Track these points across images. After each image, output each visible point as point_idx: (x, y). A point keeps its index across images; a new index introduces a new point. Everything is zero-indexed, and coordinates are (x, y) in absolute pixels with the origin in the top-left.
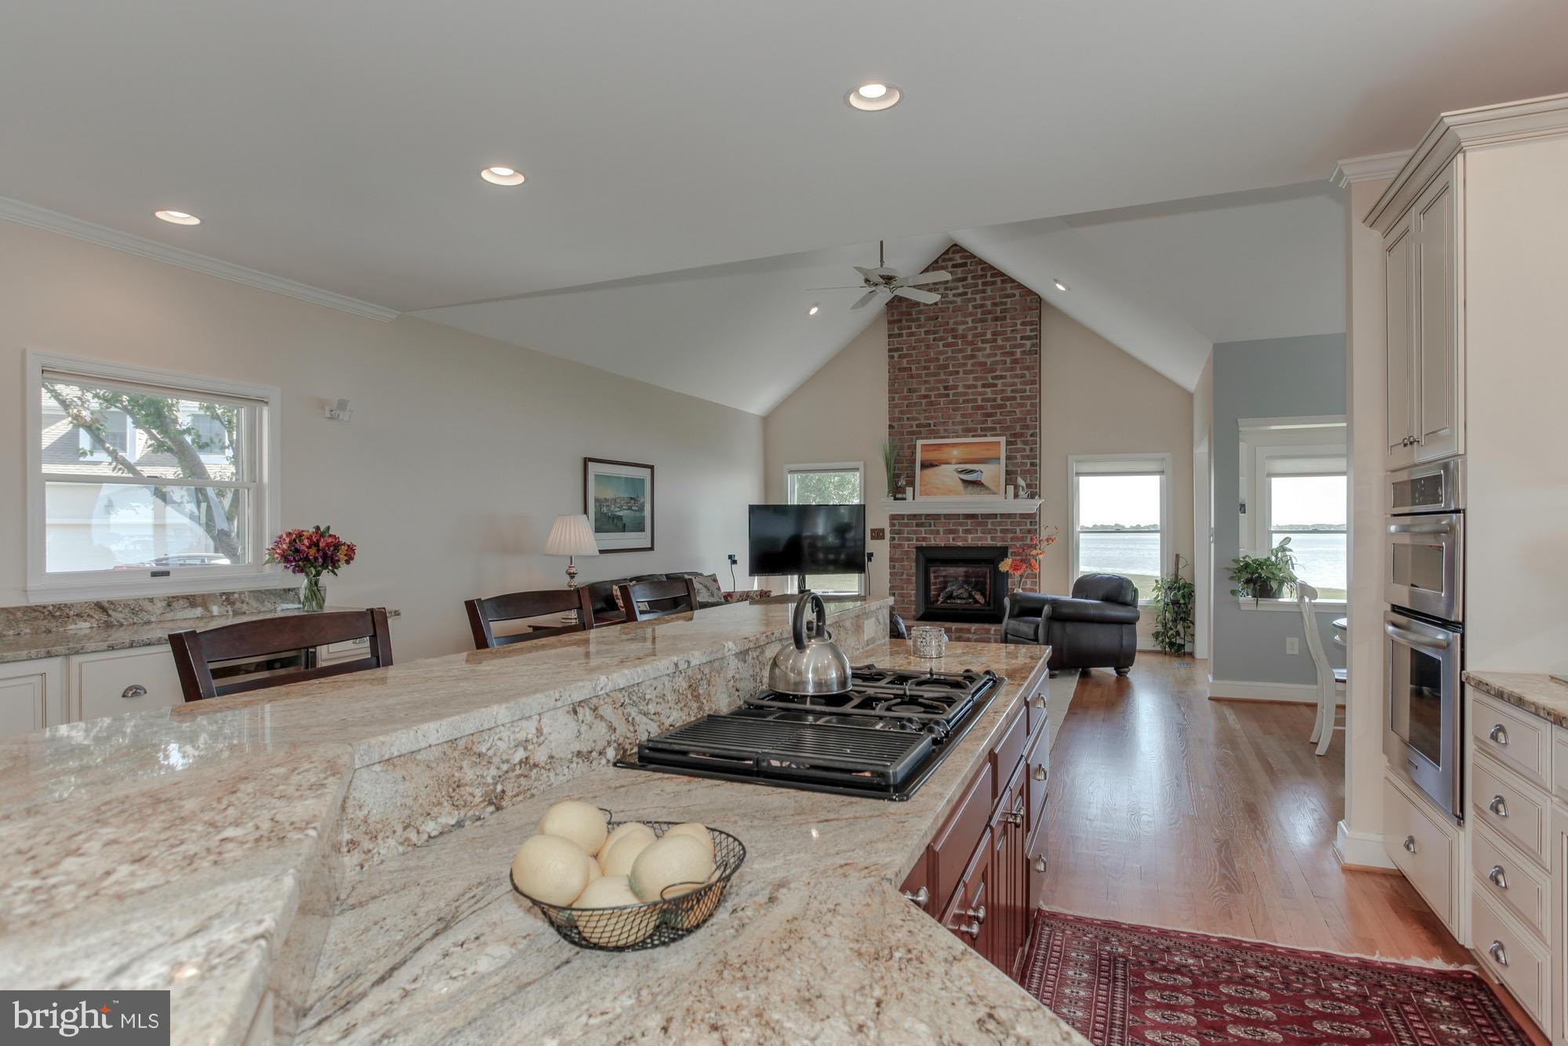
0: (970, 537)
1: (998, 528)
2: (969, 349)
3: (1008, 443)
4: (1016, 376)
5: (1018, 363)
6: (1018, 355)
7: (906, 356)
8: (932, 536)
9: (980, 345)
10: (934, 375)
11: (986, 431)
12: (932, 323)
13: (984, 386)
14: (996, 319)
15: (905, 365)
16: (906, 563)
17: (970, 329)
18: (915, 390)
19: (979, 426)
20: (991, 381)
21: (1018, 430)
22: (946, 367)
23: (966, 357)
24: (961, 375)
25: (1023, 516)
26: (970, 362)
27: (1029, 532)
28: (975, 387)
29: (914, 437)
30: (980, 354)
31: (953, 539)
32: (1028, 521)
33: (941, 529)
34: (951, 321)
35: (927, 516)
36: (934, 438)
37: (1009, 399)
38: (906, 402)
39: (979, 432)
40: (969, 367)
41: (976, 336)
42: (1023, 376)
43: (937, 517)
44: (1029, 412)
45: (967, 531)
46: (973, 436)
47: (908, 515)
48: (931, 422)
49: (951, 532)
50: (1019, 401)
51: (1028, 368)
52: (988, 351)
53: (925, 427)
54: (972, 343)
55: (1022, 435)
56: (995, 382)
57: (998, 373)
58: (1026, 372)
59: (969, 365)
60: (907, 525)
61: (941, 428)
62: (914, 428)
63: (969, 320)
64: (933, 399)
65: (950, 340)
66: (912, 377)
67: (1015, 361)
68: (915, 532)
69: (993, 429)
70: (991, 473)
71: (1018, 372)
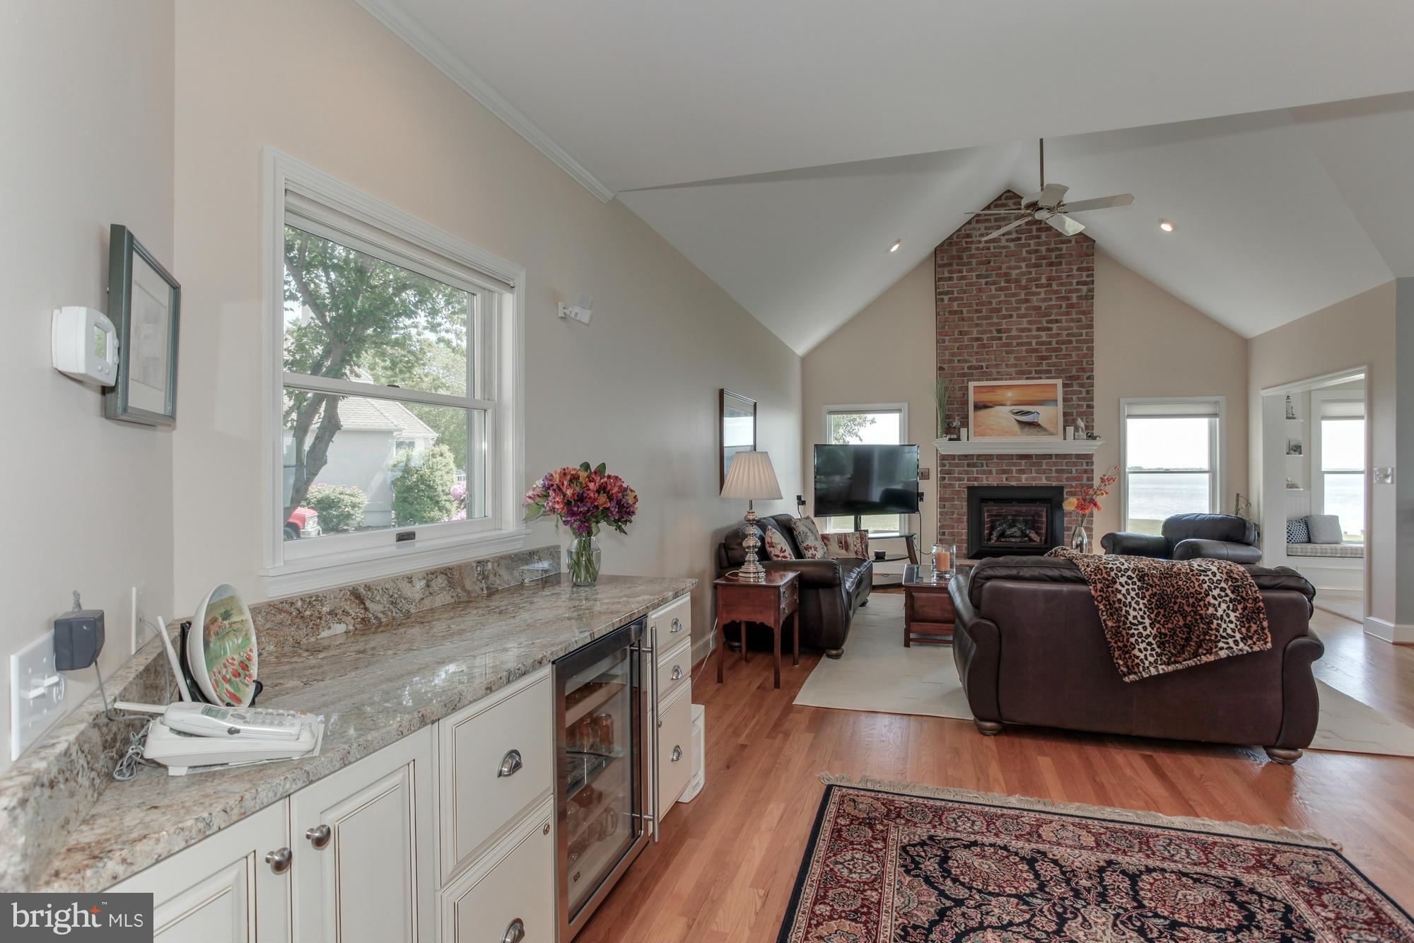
0: (1024, 476)
1: (1054, 469)
2: (1023, 292)
3: (1065, 385)
4: (1072, 320)
5: (1073, 308)
6: (1074, 300)
7: (956, 299)
8: (984, 476)
9: (1034, 289)
10: (987, 318)
11: (1040, 374)
12: (984, 267)
13: (1038, 329)
14: (1051, 264)
15: (956, 308)
16: (956, 503)
17: (1024, 274)
18: (967, 333)
19: (1033, 369)
20: (1045, 325)
21: (1074, 372)
22: (999, 310)
23: (1019, 302)
24: (1015, 318)
25: (1079, 456)
26: (1023, 306)
27: (1085, 471)
28: (1029, 330)
29: (965, 379)
30: (1034, 298)
31: (1007, 479)
32: (1084, 461)
33: (994, 470)
34: (1004, 266)
35: (979, 456)
36: (987, 380)
37: (1064, 342)
38: (957, 345)
39: (1033, 374)
40: (1023, 311)
41: (1029, 280)
42: (1079, 320)
43: (988, 457)
44: (1085, 356)
45: (1021, 471)
46: (1027, 378)
47: (959, 456)
48: (984, 364)
49: (1004, 472)
50: (1075, 344)
51: (1084, 313)
52: (1043, 296)
53: (976, 368)
54: (1025, 288)
55: (1078, 378)
56: (1050, 325)
57: (1053, 317)
58: (1082, 317)
59: (1023, 309)
60: (958, 465)
61: (994, 370)
62: (966, 370)
63: (1023, 265)
64: (985, 341)
65: (1003, 284)
66: (963, 319)
67: (1071, 306)
68: (967, 472)
69: (1048, 372)
70: (1047, 415)
71: (1074, 316)
